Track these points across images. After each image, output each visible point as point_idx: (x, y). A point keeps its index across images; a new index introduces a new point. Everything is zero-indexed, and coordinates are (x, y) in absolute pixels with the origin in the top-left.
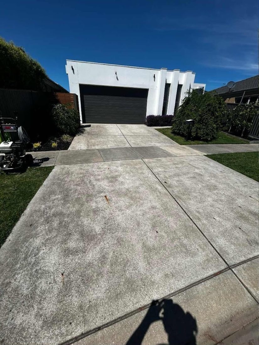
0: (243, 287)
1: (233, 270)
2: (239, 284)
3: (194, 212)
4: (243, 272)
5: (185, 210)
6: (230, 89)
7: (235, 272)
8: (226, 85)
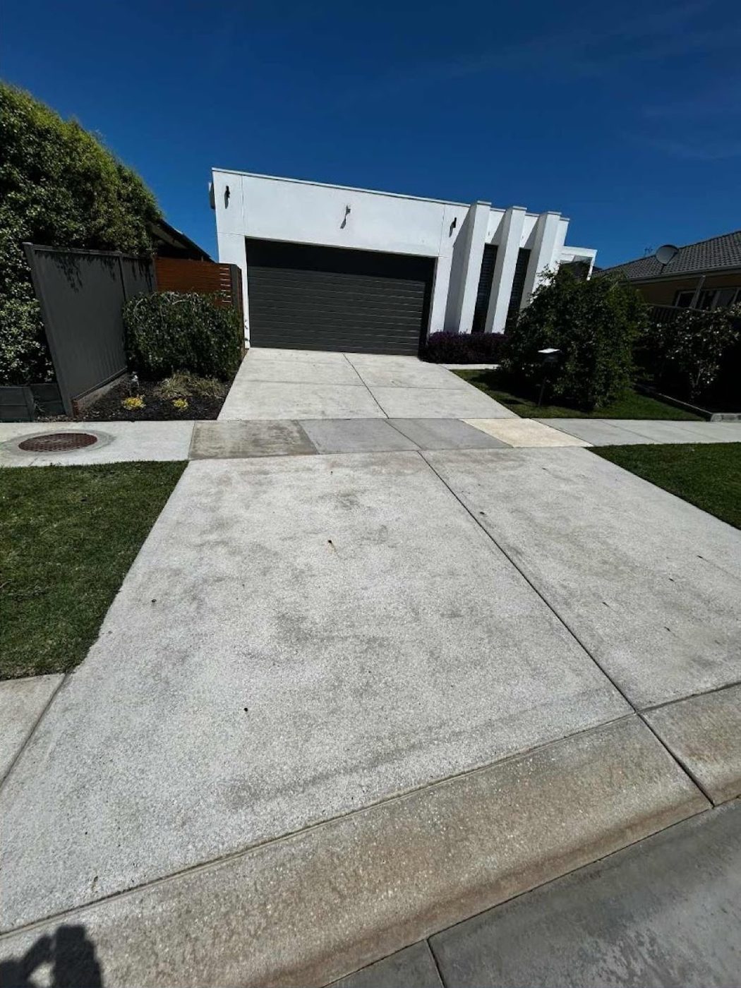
0: (667, 753)
1: (646, 717)
2: (657, 745)
3: (557, 586)
4: (669, 722)
5: (532, 581)
6: (664, 265)
7: (650, 722)
8: (653, 253)
